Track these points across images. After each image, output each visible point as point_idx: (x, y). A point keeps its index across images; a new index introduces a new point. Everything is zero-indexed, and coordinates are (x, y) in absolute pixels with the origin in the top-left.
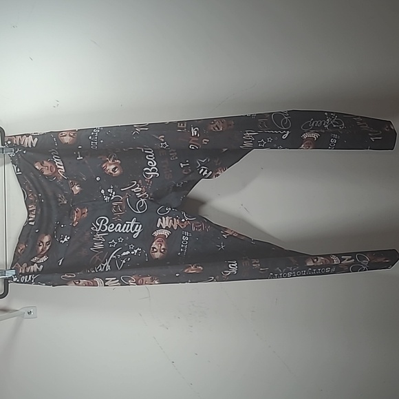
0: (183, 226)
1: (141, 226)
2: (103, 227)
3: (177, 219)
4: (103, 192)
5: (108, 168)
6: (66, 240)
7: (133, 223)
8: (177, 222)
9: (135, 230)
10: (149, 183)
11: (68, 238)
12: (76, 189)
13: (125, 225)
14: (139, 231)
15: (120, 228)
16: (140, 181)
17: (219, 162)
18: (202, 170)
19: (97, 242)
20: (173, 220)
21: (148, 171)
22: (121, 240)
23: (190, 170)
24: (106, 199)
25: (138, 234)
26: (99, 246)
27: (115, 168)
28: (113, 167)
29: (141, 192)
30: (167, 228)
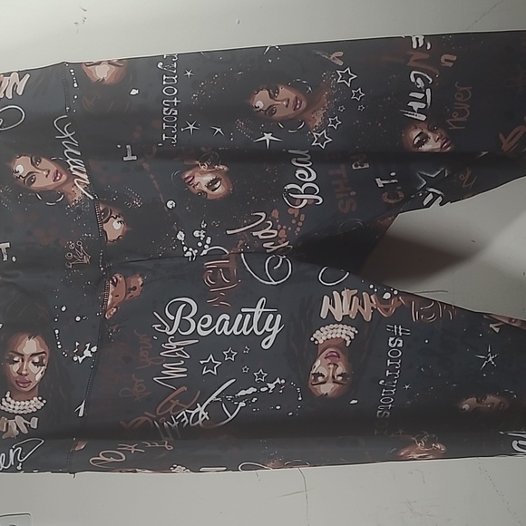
0: (387, 310)
1: (279, 317)
2: (184, 325)
3: (370, 293)
4: (181, 236)
5: (196, 180)
6: (87, 353)
7: (258, 311)
8: (370, 301)
9: (266, 328)
10: (298, 219)
11: (94, 349)
12: (115, 228)
13: (240, 316)
14: (276, 330)
15: (227, 323)
16: (275, 213)
17: (470, 179)
18: (431, 196)
19: (169, 360)
20: (361, 298)
21: (296, 191)
22: (230, 355)
23: (402, 195)
24: (189, 254)
25: (272, 338)
26: (174, 371)
27: (214, 182)
28: (209, 178)
29: (276, 241)
30: (346, 320)
